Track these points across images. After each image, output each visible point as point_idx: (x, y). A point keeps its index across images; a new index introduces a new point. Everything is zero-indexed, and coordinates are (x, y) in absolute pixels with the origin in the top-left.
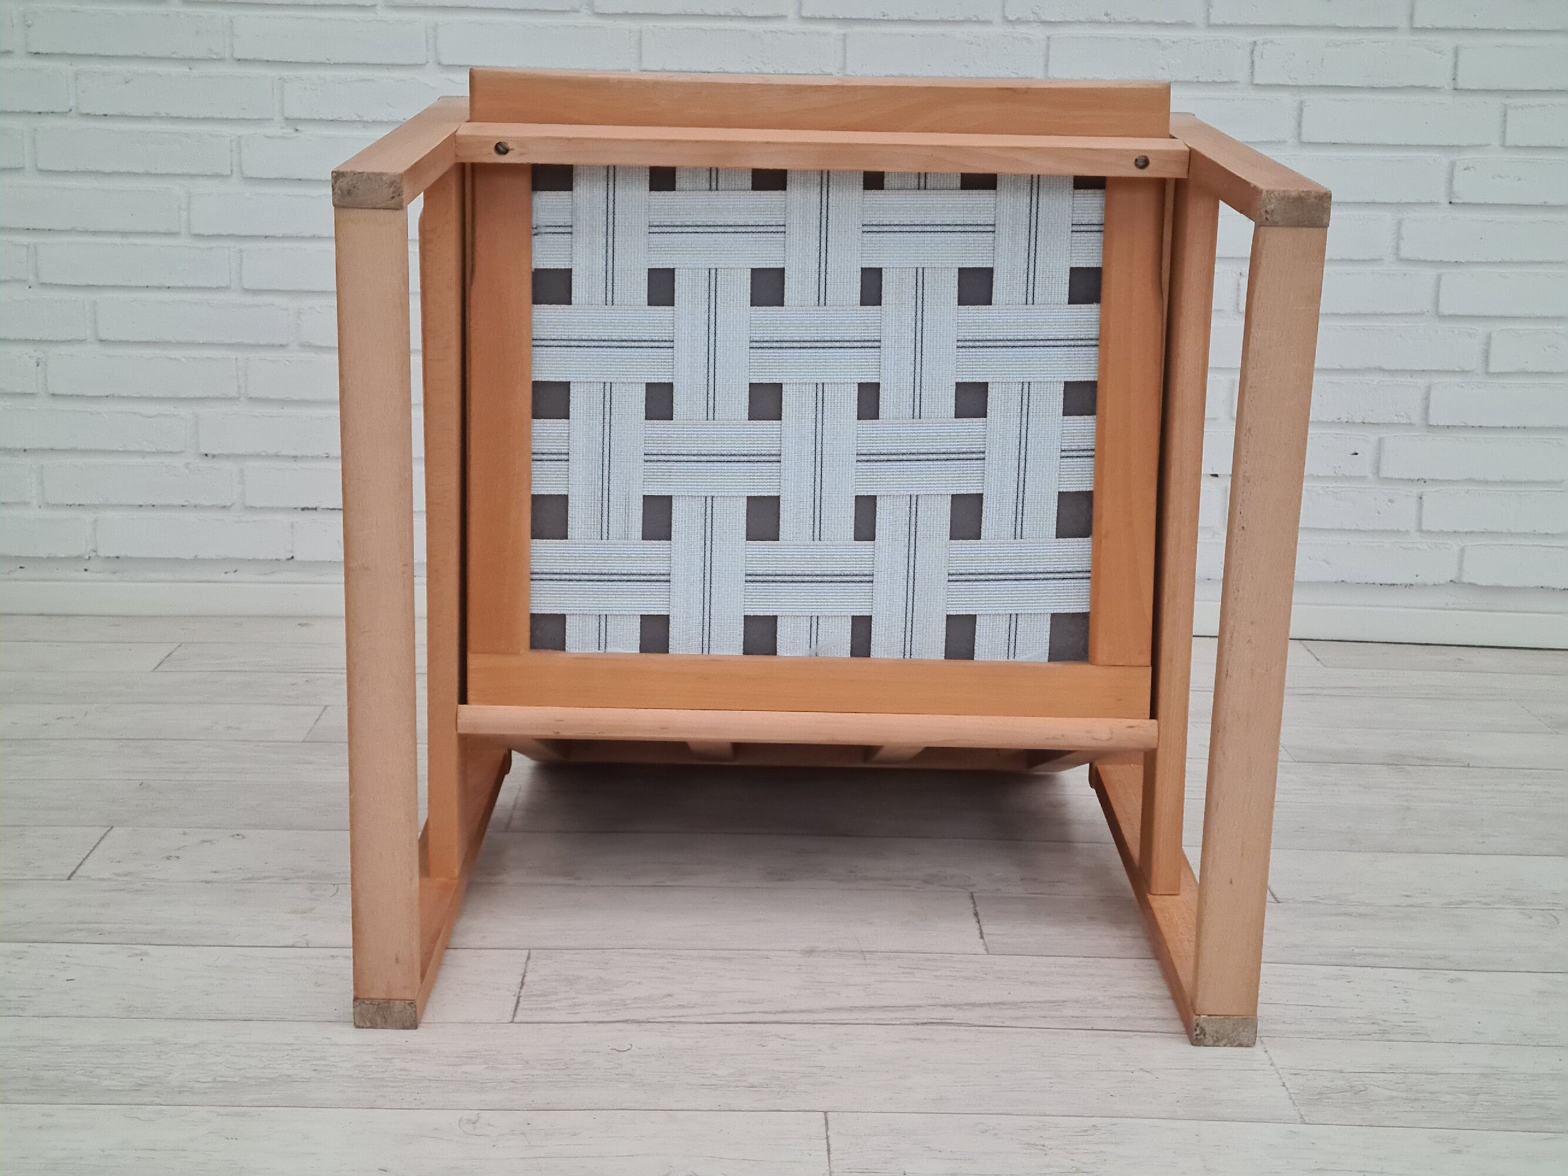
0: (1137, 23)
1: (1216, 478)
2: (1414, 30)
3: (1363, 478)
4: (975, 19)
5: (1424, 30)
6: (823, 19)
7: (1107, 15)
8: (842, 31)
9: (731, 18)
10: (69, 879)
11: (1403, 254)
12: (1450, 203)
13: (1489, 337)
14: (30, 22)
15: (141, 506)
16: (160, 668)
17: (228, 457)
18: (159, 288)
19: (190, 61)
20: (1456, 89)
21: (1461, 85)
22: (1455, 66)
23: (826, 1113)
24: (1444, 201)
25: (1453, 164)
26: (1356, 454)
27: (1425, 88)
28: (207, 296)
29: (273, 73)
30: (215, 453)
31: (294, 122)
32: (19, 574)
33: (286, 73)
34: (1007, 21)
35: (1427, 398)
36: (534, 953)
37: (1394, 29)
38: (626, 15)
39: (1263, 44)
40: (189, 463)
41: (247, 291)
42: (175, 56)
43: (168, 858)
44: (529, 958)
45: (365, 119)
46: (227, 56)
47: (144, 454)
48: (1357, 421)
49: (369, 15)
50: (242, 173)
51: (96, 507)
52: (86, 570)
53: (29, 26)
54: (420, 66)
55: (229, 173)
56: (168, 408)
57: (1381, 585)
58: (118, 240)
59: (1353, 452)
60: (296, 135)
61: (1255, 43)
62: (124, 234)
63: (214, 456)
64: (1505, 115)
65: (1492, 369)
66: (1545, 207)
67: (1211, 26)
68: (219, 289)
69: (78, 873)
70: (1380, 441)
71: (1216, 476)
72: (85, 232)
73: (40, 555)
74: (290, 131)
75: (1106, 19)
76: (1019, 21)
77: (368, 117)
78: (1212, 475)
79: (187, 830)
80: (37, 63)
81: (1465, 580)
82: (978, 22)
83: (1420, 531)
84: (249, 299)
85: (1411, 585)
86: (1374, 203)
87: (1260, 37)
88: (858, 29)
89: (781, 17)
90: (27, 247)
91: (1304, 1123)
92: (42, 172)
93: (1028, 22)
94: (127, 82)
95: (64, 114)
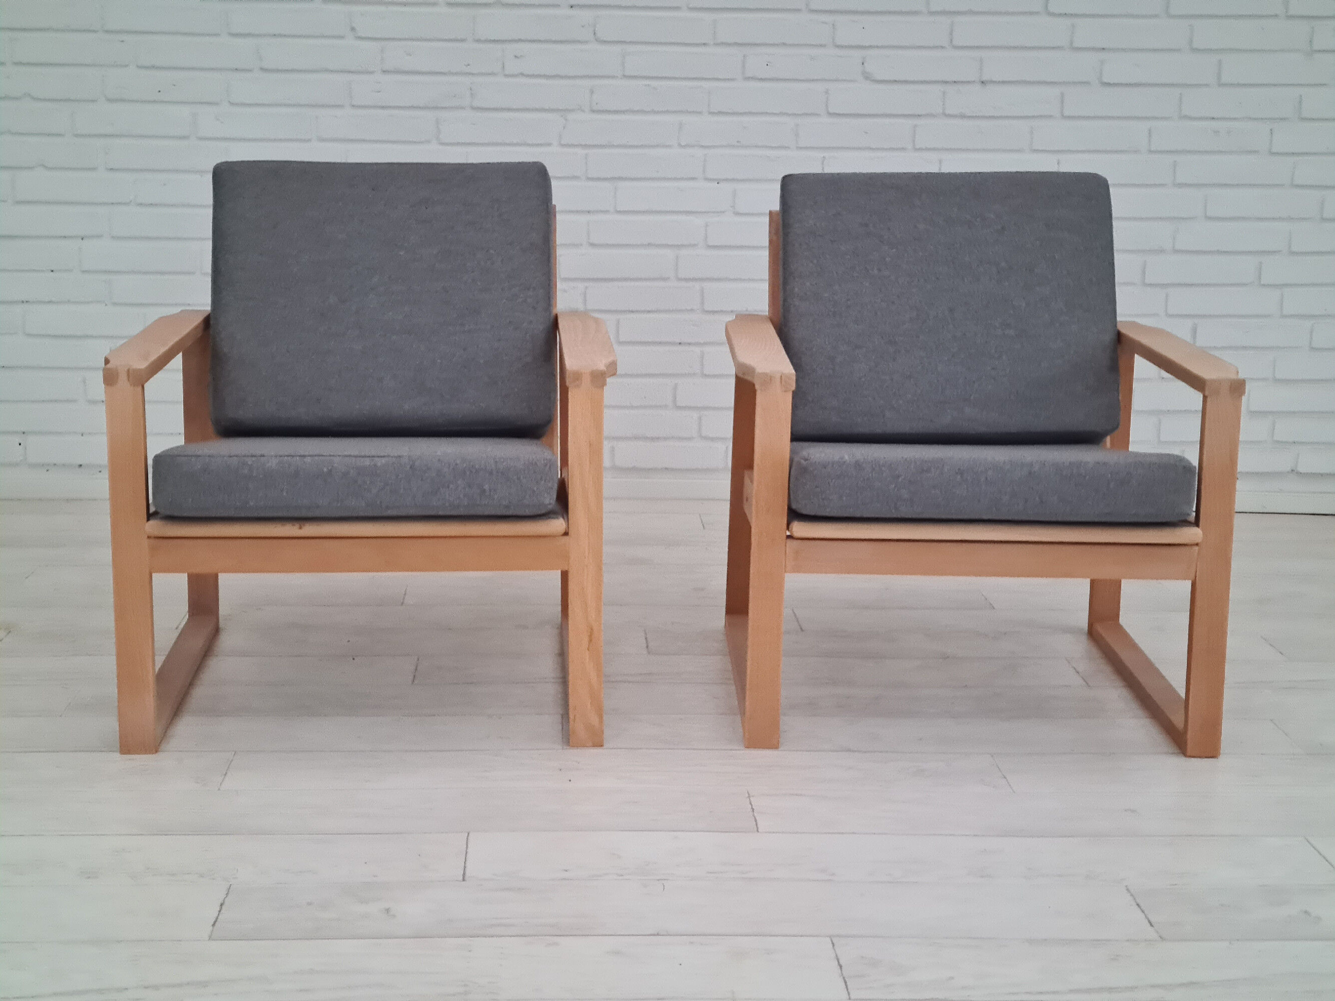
2: (917, 150)
5: (920, 149)
7: (738, 142)
9: (520, 144)
34: (680, 146)
38: (458, 144)
49: (307, 145)
53: (107, 153)
61: (824, 157)
67: (798, 148)
75: (739, 144)
76: (688, 146)
80: (112, 175)
82: (664, 146)
87: (827, 154)
89: (549, 145)
90: (105, 281)
92: (114, 238)
93: (693, 146)
94: (165, 185)
95: (127, 204)
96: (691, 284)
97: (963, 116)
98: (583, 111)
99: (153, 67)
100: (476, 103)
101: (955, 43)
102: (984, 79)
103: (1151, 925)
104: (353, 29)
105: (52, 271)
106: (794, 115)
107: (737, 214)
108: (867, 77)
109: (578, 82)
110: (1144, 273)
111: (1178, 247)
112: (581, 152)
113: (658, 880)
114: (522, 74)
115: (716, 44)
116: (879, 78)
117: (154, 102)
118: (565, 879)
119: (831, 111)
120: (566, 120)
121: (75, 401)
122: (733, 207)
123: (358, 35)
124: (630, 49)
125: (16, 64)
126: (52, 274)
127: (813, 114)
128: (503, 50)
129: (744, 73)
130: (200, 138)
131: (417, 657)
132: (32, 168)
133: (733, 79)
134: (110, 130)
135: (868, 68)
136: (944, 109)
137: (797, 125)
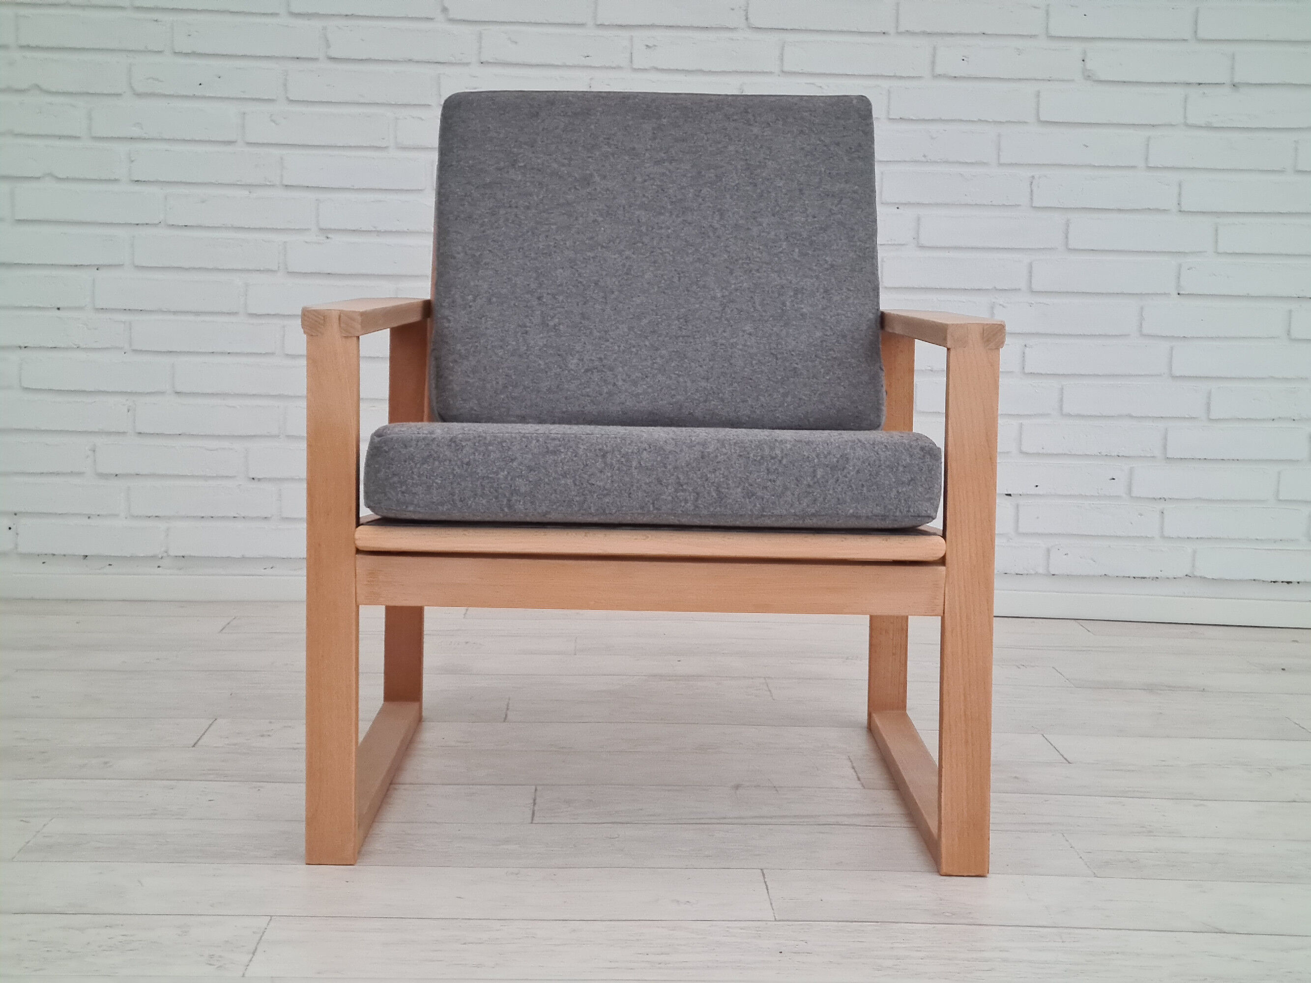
0: (947, 162)
1: (1010, 497)
2: (1149, 168)
3: (1118, 497)
5: (1156, 168)
7: (925, 156)
10: (194, 746)
11: (1145, 331)
12: (1179, 294)
13: (1210, 393)
14: (133, 159)
15: (203, 517)
16: (224, 631)
17: (270, 480)
18: (222, 353)
19: (250, 186)
20: (1180, 211)
21: (1185, 208)
22: (1180, 194)
23: (762, 870)
24: (1175, 293)
25: (1180, 266)
26: (1114, 479)
27: (1157, 210)
29: (311, 196)
30: (260, 477)
31: (326, 232)
32: (108, 569)
33: (321, 196)
35: (1165, 438)
36: (539, 788)
37: (1134, 167)
39: (1040, 177)
40: (240, 485)
41: (287, 356)
42: (239, 183)
43: (262, 736)
44: (536, 790)
45: (378, 229)
46: (278, 183)
47: (206, 478)
48: (1113, 454)
49: (383, 154)
50: (287, 268)
51: (169, 518)
52: (159, 567)
53: (132, 161)
55: (276, 268)
56: (226, 444)
57: (1134, 578)
58: (191, 318)
59: (1111, 477)
60: (328, 241)
61: (1033, 177)
62: (197, 313)
63: (259, 480)
64: (1217, 230)
65: (1213, 416)
66: (1248, 297)
67: (1001, 165)
68: (267, 354)
69: (200, 743)
70: (1131, 470)
71: (1010, 495)
72: (169, 312)
73: (126, 555)
74: (323, 238)
75: (923, 159)
78: (1007, 495)
79: (272, 720)
80: (137, 188)
81: (1197, 574)
83: (1163, 537)
84: (289, 362)
85: (1157, 578)
86: (1123, 294)
87: (1036, 173)
90: (124, 323)
91: (1096, 877)
92: (138, 267)
94: (203, 202)
95: (155, 225)
97: (1209, 127)
99: (194, 54)
101: (1202, 34)
102: (1236, 80)
104: (445, 10)
105: (59, 309)
106: (995, 122)
107: (922, 247)
108: (1088, 76)
114: (657, 69)
115: (899, 34)
116: (1103, 78)
117: (194, 97)
119: (1042, 119)
121: (80, 474)
122: (916, 238)
123: (451, 16)
124: (790, 37)
125: (22, 47)
126: (58, 313)
127: (1019, 122)
128: (631, 38)
129: (933, 69)
130: (249, 144)
131: (534, 787)
132: (38, 178)
133: (919, 78)
134: (136, 132)
135: (1089, 65)
136: (1185, 117)
137: (999, 135)
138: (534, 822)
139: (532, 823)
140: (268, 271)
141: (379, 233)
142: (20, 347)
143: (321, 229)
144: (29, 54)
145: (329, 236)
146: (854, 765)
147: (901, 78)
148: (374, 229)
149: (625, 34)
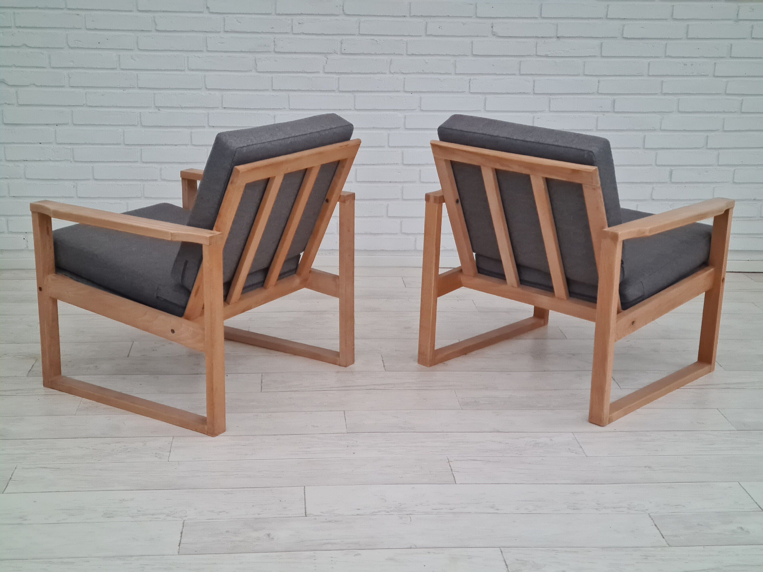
0: (433, 73)
2: (521, 75)
4: (380, 72)
5: (523, 75)
6: (331, 73)
7: (423, 71)
8: (338, 77)
9: (302, 72)
10: (127, 357)
14: (70, 76)
19: (124, 88)
20: (534, 93)
21: (536, 92)
22: (534, 86)
23: (344, 411)
25: (534, 117)
27: (524, 93)
28: (130, 164)
29: (151, 92)
31: (158, 108)
33: (155, 92)
34: (391, 73)
37: (514, 74)
38: (267, 72)
39: (473, 80)
41: (144, 162)
42: (118, 87)
44: (262, 375)
46: (136, 87)
49: (183, 73)
50: (141, 124)
53: (70, 78)
54: (200, 89)
55: (137, 124)
61: (470, 79)
64: (550, 101)
67: (456, 74)
68: (134, 162)
69: (130, 355)
72: (90, 144)
74: (157, 110)
76: (395, 73)
77: (183, 106)
79: (156, 342)
80: (73, 90)
82: (382, 73)
84: (145, 165)
87: (472, 77)
88: (343, 76)
89: (318, 72)
90: (70, 149)
91: (462, 410)
92: (75, 125)
93: (398, 73)
94: (103, 95)
95: (82, 106)
96: (395, 149)
97: (547, 56)
98: (337, 54)
99: (95, 29)
100: (277, 50)
101: (543, 15)
102: (559, 35)
103: (664, 538)
104: (208, 8)
105: (40, 143)
106: (453, 55)
107: (422, 111)
108: (494, 34)
109: (335, 37)
110: (644, 141)
111: (663, 128)
112: (336, 76)
113: (407, 515)
114: (303, 33)
115: (411, 16)
116: (501, 35)
117: (97, 48)
118: (358, 515)
119: (474, 54)
120: (327, 59)
122: (420, 107)
123: (211, 11)
124: (363, 19)
125: (17, 27)
126: (40, 145)
127: (464, 55)
128: (292, 20)
129: (426, 33)
130: (122, 69)
131: (261, 374)
132: (28, 86)
133: (420, 36)
134: (71, 64)
135: (495, 29)
136: (536, 52)
137: (455, 61)
138: (262, 391)
139: (261, 392)
140: (133, 125)
141: (182, 108)
142: (24, 160)
143: (156, 107)
144: (20, 30)
145: (160, 109)
146: (383, 359)
147: (412, 36)
148: (180, 106)
149: (289, 17)
